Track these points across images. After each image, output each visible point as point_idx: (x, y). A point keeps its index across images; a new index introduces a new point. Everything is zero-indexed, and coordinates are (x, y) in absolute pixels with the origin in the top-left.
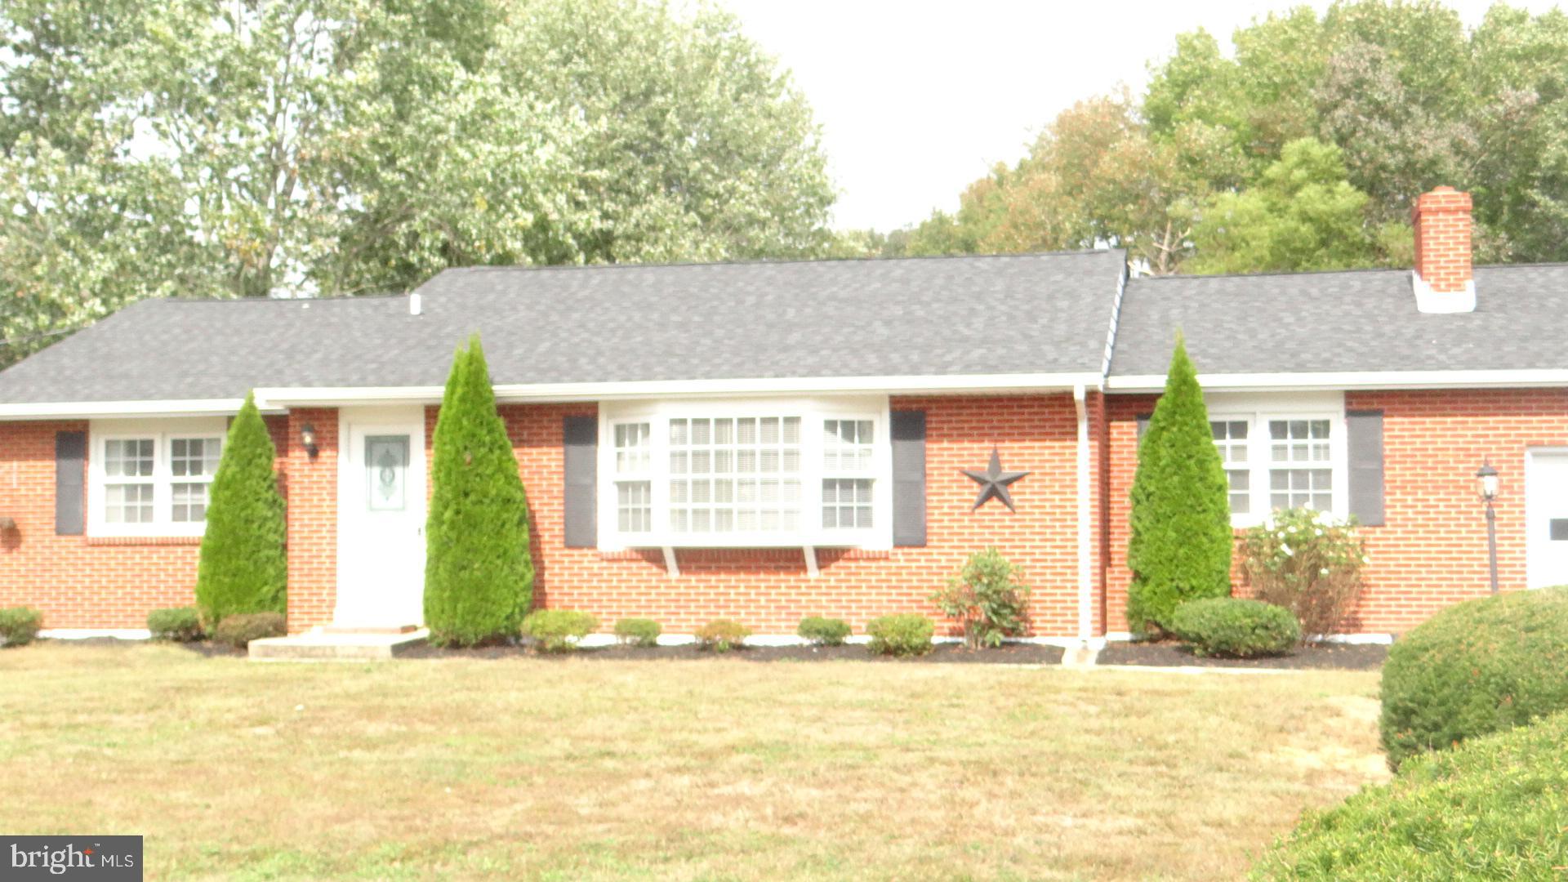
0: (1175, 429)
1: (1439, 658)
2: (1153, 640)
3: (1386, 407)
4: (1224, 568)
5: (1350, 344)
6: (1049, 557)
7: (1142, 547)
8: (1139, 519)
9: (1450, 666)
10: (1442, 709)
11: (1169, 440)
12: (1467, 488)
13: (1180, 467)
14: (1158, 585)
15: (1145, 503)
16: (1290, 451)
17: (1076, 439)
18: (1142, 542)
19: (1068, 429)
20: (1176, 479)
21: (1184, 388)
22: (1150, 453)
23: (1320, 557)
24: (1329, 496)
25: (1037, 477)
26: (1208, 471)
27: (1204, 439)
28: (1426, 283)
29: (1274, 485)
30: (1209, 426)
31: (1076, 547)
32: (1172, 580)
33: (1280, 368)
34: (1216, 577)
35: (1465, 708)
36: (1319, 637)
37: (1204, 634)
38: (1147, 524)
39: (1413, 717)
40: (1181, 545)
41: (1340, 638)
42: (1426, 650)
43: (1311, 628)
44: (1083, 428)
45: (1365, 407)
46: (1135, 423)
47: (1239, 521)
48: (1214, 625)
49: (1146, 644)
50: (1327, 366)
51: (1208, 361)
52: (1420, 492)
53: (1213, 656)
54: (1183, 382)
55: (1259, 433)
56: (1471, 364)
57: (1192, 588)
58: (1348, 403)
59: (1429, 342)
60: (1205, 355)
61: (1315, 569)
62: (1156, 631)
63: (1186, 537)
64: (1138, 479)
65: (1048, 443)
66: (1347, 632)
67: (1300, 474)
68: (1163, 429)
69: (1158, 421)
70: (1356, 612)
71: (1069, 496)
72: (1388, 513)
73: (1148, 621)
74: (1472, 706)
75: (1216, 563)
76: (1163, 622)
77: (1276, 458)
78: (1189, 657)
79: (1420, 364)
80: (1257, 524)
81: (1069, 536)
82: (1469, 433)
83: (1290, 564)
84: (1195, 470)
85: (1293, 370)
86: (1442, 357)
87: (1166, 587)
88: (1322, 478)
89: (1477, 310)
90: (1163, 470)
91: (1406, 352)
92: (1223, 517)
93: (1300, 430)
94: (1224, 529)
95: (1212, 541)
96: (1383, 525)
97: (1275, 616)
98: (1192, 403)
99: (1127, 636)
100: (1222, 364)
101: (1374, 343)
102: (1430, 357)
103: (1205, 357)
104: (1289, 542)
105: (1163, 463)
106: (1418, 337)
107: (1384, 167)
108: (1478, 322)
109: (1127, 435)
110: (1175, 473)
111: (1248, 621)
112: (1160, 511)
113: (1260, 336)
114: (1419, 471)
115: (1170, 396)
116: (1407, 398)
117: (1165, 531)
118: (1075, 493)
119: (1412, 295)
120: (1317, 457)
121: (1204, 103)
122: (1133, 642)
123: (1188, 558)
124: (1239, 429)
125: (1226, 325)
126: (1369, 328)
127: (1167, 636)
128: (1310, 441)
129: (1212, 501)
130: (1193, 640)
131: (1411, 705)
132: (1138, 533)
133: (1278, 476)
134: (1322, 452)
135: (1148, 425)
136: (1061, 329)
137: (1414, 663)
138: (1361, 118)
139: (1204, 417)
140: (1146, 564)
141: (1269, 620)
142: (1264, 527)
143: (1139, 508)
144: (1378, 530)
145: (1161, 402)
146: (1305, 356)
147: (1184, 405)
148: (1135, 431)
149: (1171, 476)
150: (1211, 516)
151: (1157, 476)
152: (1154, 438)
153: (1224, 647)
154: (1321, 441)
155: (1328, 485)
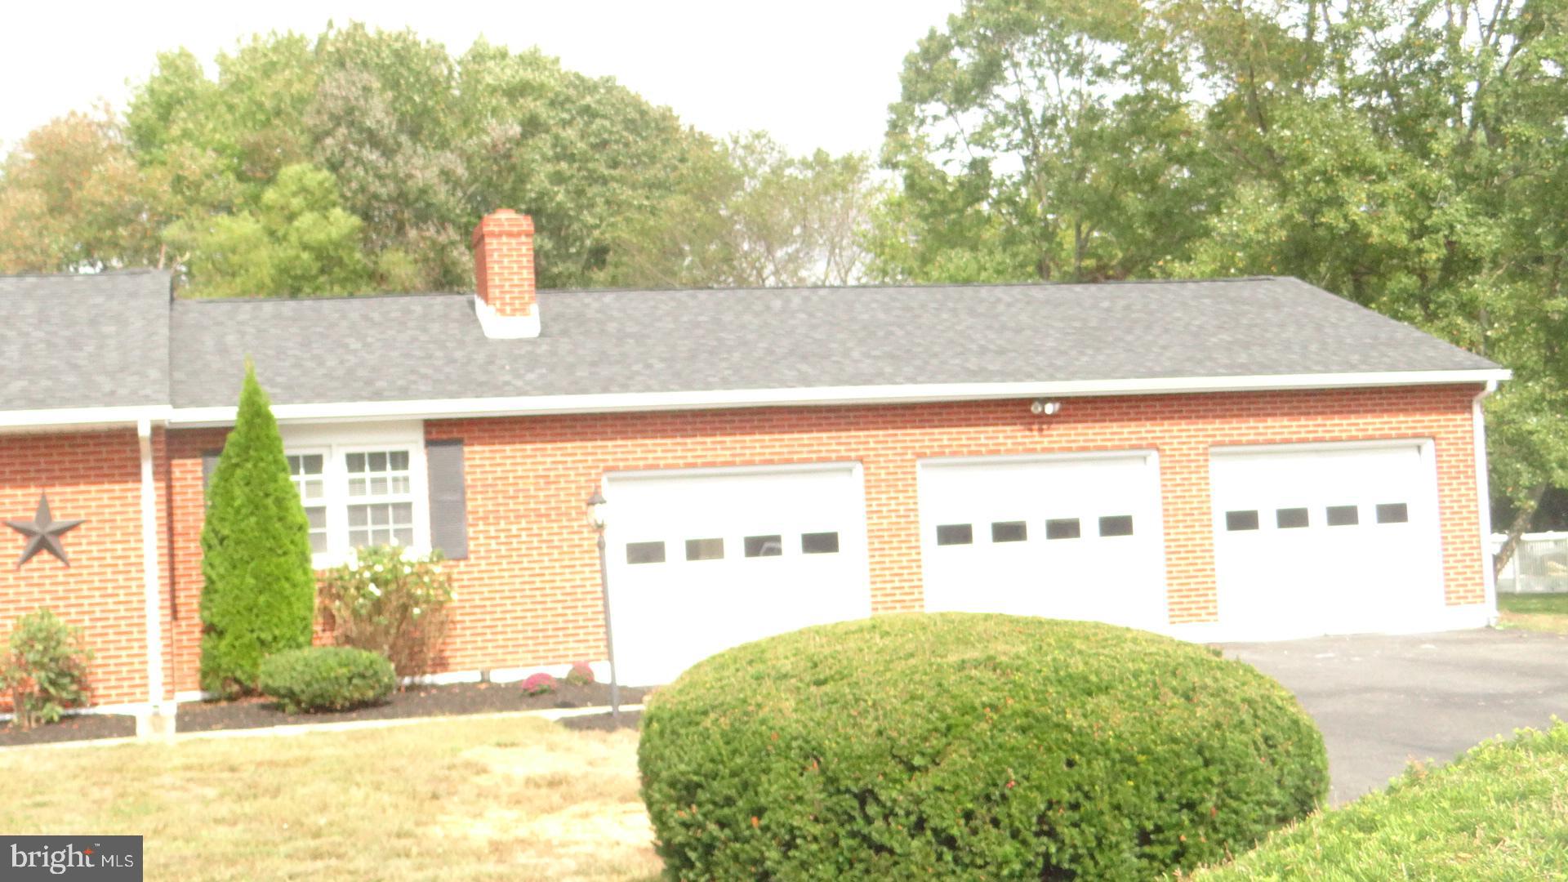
0: (249, 465)
1: (725, 722)
2: (232, 698)
3: (466, 436)
4: (307, 614)
5: (423, 370)
6: (112, 615)
7: (216, 597)
8: (212, 565)
9: (738, 731)
10: (736, 780)
11: (244, 478)
12: (548, 515)
13: (257, 507)
14: (236, 638)
15: (219, 548)
16: (368, 484)
17: (139, 481)
18: (216, 591)
19: (129, 470)
20: (253, 520)
21: (258, 421)
22: (221, 493)
23: (410, 596)
24: (410, 531)
25: (94, 525)
26: (287, 509)
27: (281, 475)
28: (491, 308)
29: (352, 522)
30: (286, 462)
31: (143, 601)
32: (252, 631)
33: (355, 397)
34: (300, 625)
35: (764, 778)
36: (407, 681)
37: (297, 689)
38: (222, 570)
39: (699, 791)
40: (261, 592)
41: (428, 679)
42: (705, 713)
43: (401, 671)
44: (147, 468)
45: (444, 437)
46: (199, 461)
47: (322, 562)
48: (308, 678)
49: (224, 704)
50: (405, 393)
51: (277, 391)
52: (502, 522)
53: (307, 712)
54: (255, 414)
55: (335, 466)
56: (549, 389)
57: (275, 638)
58: (427, 432)
59: (503, 367)
60: (273, 384)
61: (405, 608)
62: (235, 688)
63: (266, 583)
64: (209, 522)
65: (106, 486)
66: (434, 672)
67: (380, 509)
68: (237, 465)
69: (229, 458)
70: (442, 651)
71: (133, 545)
72: (472, 545)
73: (226, 678)
74: (772, 776)
75: (299, 609)
76: (243, 678)
77: (352, 492)
78: (280, 714)
79: (499, 390)
80: (338, 564)
81: (134, 590)
82: (549, 460)
83: (378, 606)
84: (273, 510)
85: (370, 399)
86: (519, 383)
87: (246, 640)
88: (402, 512)
89: (542, 335)
90: (238, 511)
91: (484, 378)
92: (304, 559)
93: (378, 460)
94: (305, 572)
95: (294, 586)
96: (466, 558)
97: (371, 663)
98: (268, 437)
99: (197, 695)
100: (293, 394)
101: (447, 370)
102: (507, 383)
103: (273, 386)
104: (375, 580)
105: (237, 503)
106: (491, 363)
107: (376, 197)
108: (544, 348)
109: (190, 472)
110: (252, 514)
111: (344, 670)
112: (236, 556)
113: (329, 364)
114: (501, 501)
115: (243, 429)
116: (487, 426)
117: (243, 577)
118: (141, 541)
119: (476, 320)
120: (396, 490)
121: (190, 125)
122: (206, 701)
123: (269, 605)
124: (314, 463)
125: (290, 352)
126: (439, 354)
127: (248, 692)
128: (389, 473)
129: (292, 542)
130: (284, 696)
131: (695, 778)
132: (211, 581)
133: (357, 512)
134: (401, 485)
135: (216, 463)
136: (112, 358)
137: (692, 729)
138: (351, 147)
139: (281, 452)
140: (223, 616)
141: (366, 668)
142: (346, 567)
143: (211, 554)
144: (462, 563)
145: (232, 437)
146: (381, 384)
147: (258, 438)
148: (200, 468)
149: (247, 517)
150: (293, 558)
151: (231, 517)
152: (226, 476)
153: (319, 701)
154: (400, 473)
155: (409, 519)
